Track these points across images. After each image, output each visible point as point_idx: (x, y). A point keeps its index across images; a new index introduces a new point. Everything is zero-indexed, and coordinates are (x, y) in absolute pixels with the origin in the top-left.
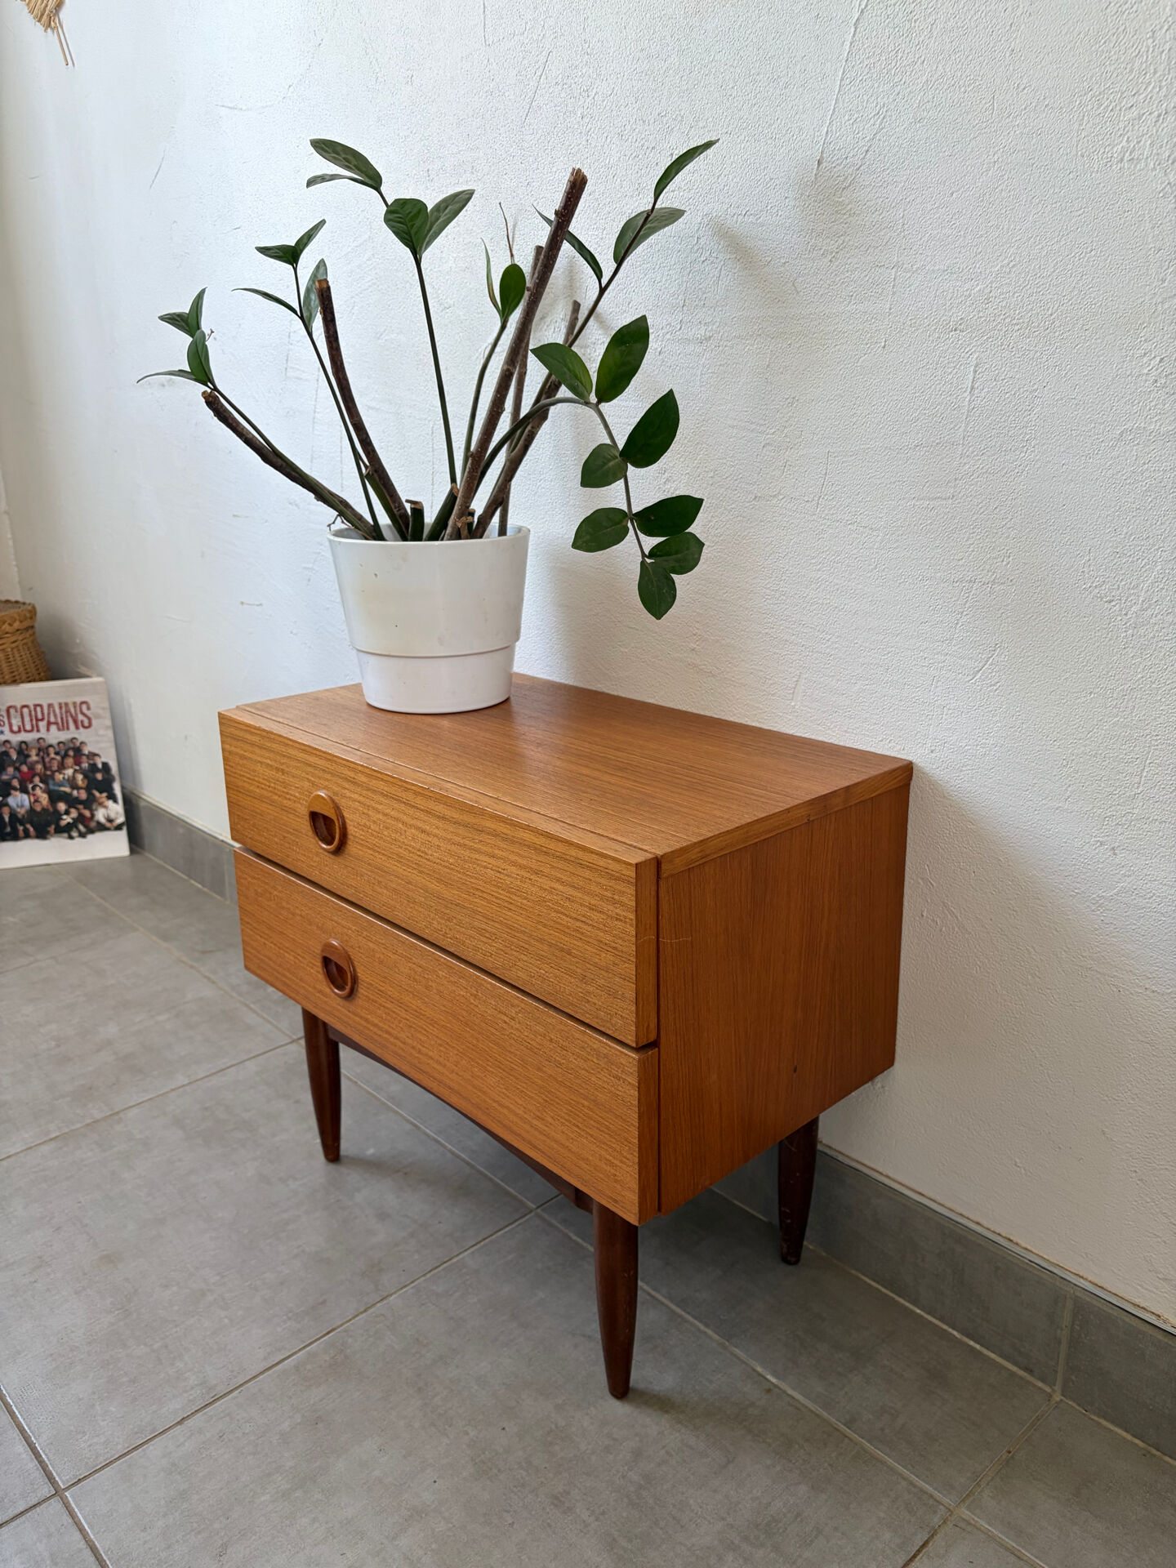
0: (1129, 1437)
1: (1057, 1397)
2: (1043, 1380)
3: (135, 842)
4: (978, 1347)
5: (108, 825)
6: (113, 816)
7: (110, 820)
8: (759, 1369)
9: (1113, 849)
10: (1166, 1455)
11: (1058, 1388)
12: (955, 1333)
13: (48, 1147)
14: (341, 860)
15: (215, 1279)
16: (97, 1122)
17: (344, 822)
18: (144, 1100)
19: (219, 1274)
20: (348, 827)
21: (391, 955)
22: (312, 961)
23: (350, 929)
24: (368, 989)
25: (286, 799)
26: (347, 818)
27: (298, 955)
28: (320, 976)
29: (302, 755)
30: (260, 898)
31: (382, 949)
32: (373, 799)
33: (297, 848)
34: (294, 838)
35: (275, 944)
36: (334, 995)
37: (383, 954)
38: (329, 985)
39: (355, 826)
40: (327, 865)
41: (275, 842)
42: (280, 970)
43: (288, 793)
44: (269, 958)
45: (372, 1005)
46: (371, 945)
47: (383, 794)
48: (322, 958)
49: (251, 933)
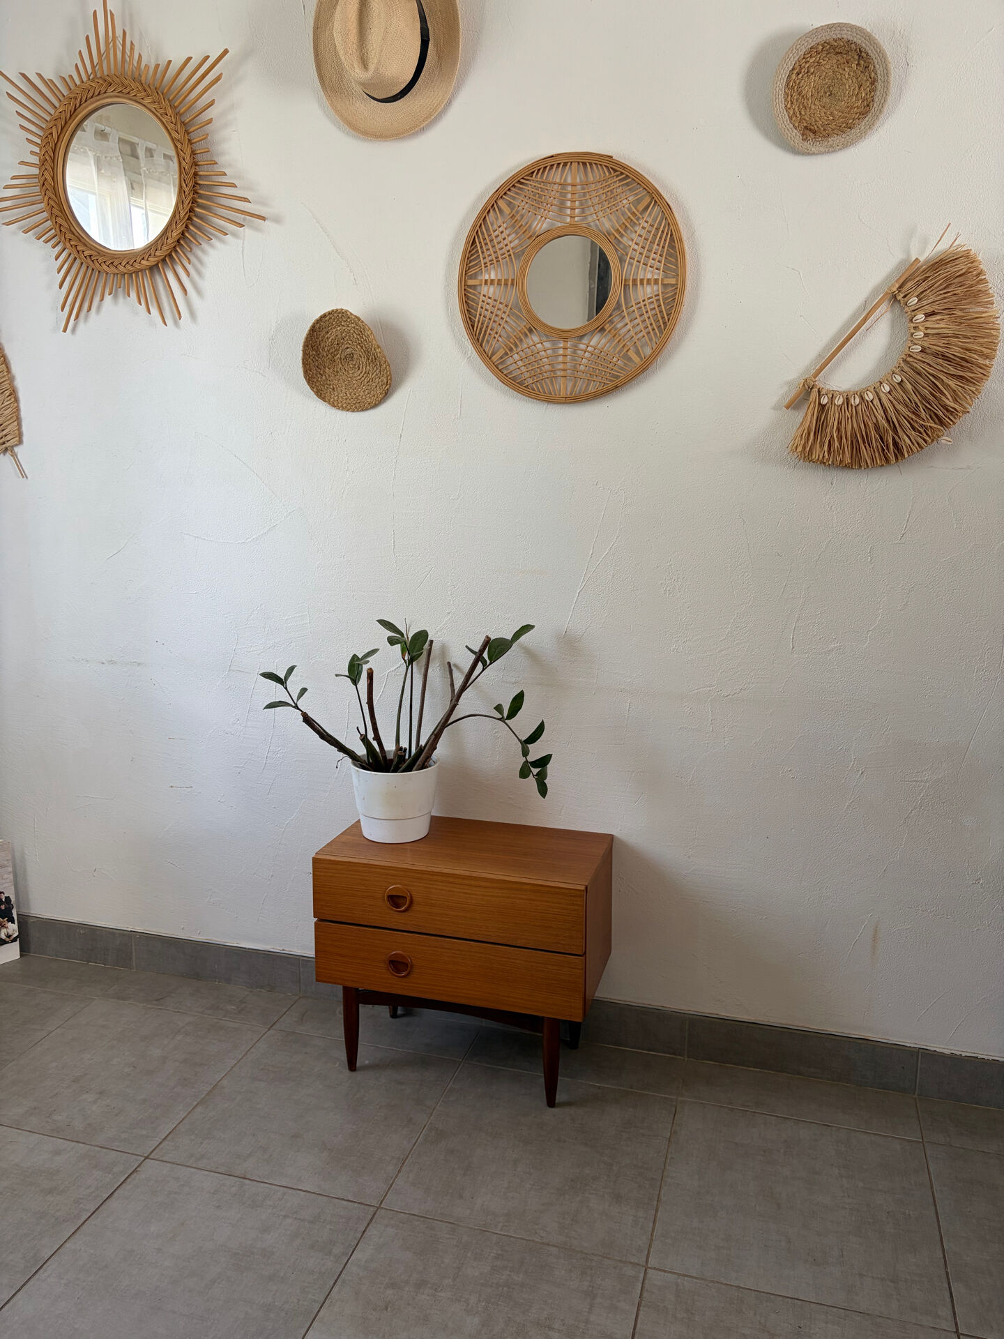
0: (714, 1063)
1: (686, 1059)
2: (679, 1055)
3: (23, 950)
4: (654, 1053)
5: (8, 939)
6: (10, 933)
7: (9, 936)
11: (686, 1056)
12: (644, 1052)
13: (199, 1109)
14: (406, 913)
15: (354, 1127)
16: (210, 1092)
17: (411, 897)
18: (223, 1075)
19: (354, 1125)
20: (413, 899)
21: (439, 950)
22: (377, 965)
23: (410, 944)
24: (421, 969)
25: (366, 892)
26: (413, 895)
27: (367, 964)
28: (383, 971)
29: (383, 871)
30: (336, 943)
31: (433, 949)
32: (433, 884)
33: (372, 914)
34: (370, 909)
35: (346, 963)
36: (393, 977)
37: (434, 951)
38: (391, 973)
39: (419, 897)
40: (395, 918)
41: (354, 913)
42: (349, 975)
43: (368, 889)
44: (340, 971)
45: (423, 976)
46: (425, 948)
47: (441, 881)
48: (389, 961)
49: (325, 962)
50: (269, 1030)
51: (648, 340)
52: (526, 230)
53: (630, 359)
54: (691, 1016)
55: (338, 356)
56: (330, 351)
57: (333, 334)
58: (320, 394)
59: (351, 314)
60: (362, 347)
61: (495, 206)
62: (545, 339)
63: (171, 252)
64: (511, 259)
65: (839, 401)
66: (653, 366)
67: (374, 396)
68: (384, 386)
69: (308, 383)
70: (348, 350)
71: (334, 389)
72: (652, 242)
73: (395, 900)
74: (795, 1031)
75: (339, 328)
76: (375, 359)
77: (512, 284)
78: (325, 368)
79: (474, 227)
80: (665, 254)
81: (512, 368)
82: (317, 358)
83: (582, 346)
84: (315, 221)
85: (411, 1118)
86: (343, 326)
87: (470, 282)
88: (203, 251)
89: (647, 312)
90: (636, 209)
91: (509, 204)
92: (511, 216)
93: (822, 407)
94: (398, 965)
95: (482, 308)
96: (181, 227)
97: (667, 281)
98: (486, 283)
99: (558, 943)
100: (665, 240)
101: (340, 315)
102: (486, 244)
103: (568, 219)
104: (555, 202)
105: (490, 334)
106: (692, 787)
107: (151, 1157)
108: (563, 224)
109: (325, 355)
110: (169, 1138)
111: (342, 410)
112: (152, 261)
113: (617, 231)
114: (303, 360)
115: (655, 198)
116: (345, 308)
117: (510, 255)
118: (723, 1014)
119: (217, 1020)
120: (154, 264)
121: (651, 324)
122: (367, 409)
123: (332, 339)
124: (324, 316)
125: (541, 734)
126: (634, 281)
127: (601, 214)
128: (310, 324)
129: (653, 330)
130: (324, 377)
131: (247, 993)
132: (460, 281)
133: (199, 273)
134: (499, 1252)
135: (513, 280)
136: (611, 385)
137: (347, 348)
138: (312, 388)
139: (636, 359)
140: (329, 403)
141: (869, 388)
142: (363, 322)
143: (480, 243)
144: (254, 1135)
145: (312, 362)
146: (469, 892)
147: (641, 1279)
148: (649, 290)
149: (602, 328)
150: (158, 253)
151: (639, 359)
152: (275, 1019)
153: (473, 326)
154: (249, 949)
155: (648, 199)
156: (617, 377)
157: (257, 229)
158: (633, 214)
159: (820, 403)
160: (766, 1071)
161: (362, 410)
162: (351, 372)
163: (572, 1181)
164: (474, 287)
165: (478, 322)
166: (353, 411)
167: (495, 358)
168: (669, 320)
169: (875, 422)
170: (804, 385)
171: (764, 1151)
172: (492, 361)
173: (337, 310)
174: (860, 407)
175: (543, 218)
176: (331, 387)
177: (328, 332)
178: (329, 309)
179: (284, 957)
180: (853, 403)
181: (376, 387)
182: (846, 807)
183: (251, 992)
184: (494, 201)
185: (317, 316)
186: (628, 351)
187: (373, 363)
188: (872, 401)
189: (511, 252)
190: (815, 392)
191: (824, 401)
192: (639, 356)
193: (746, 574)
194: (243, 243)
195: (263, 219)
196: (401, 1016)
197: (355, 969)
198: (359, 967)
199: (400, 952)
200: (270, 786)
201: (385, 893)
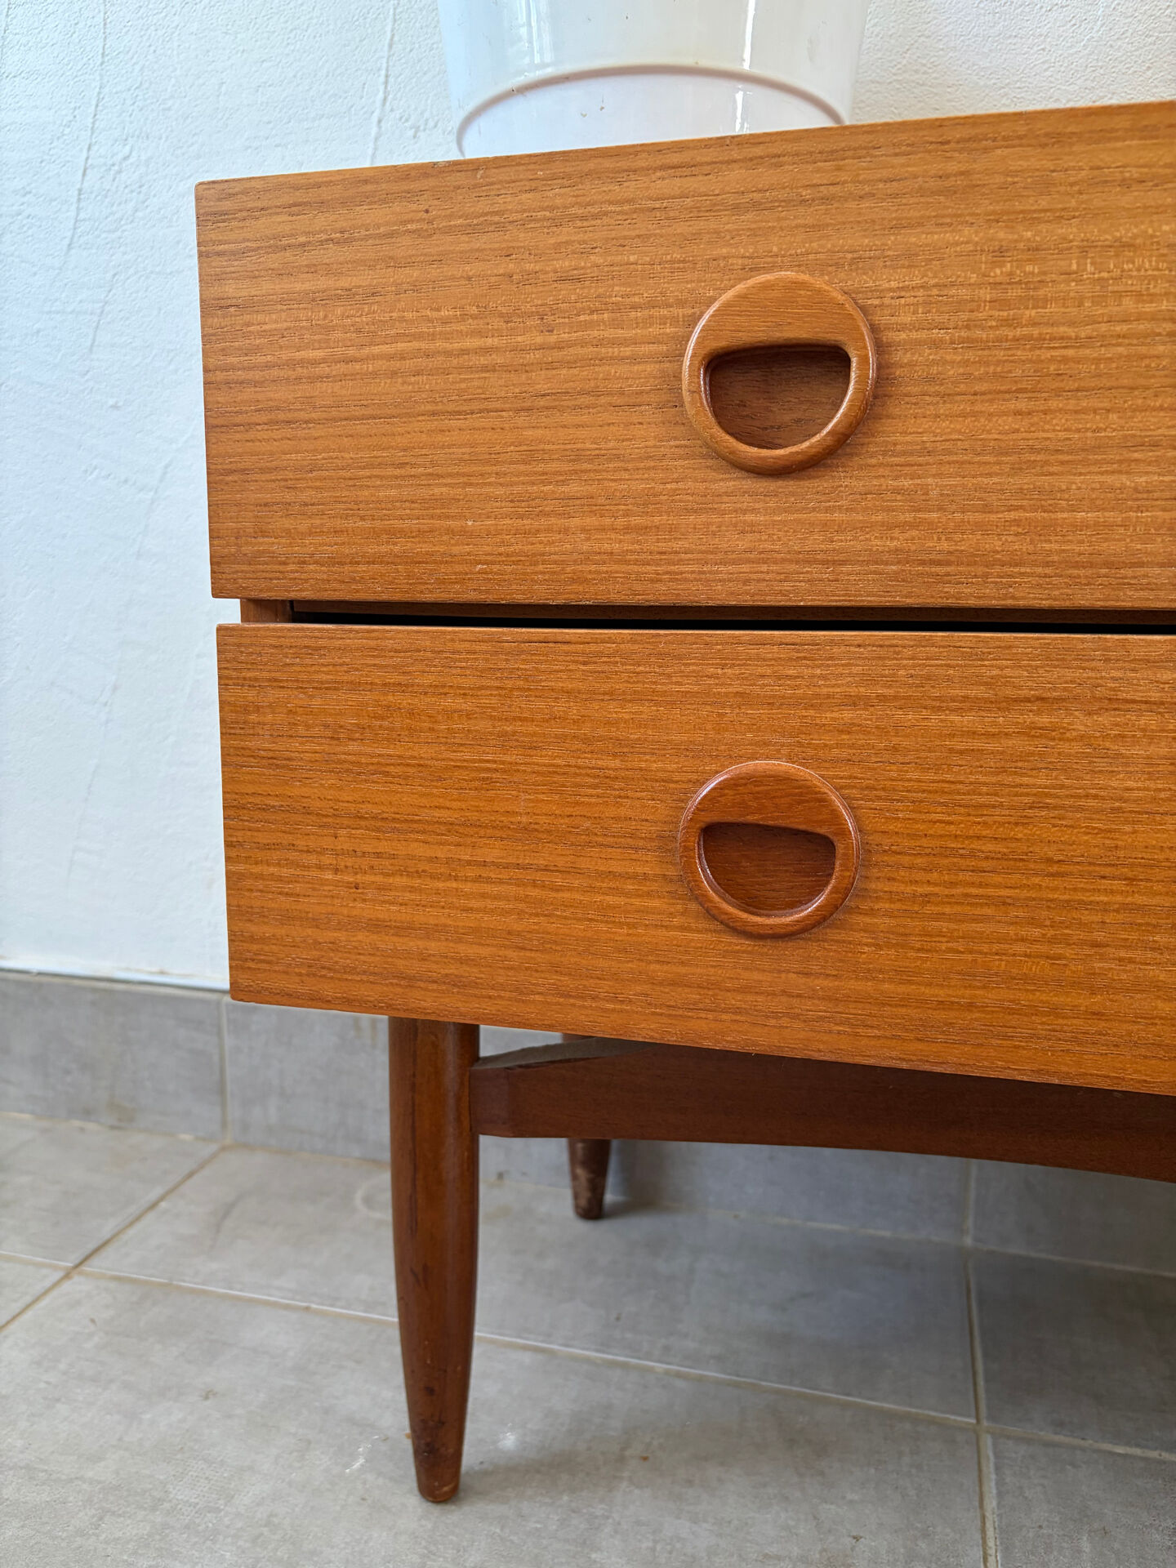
14: (842, 475)
20: (898, 356)
21: (1080, 723)
22: (616, 867)
23: (853, 702)
24: (927, 870)
25: (550, 366)
26: (903, 328)
27: (546, 869)
28: (655, 903)
29: (670, 185)
30: (353, 747)
31: (1030, 718)
32: (1061, 216)
33: (592, 521)
34: (574, 488)
35: (419, 874)
36: (728, 938)
37: (1030, 732)
38: (711, 914)
39: (936, 344)
40: (752, 528)
41: (464, 532)
42: (433, 946)
43: (559, 346)
44: (376, 926)
45: (939, 917)
46: (967, 720)
47: (1126, 184)
48: (694, 841)
49: (285, 872)
50: (67, 1276)
73: (750, 383)
94: (761, 853)
152: (107, 1230)
154: (40, 974)
196: (619, 1211)
197: (474, 904)
198: (495, 889)
199: (782, 766)
200: (96, 318)
201: (689, 352)
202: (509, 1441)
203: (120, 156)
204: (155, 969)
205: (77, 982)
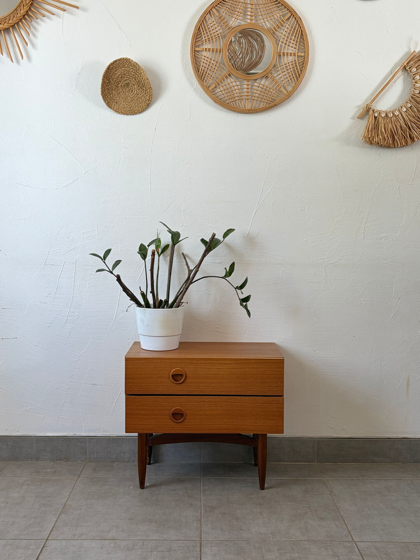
0: (330, 463)
1: (316, 464)
2: (312, 462)
4: (299, 463)
8: (276, 478)
9: (314, 351)
10: (337, 463)
11: (316, 462)
12: (293, 463)
13: (63, 516)
14: (183, 384)
15: (162, 511)
16: (63, 508)
17: (186, 374)
18: (66, 499)
19: (161, 510)
20: (187, 375)
21: (202, 403)
22: (165, 417)
23: (185, 402)
24: (191, 416)
25: (158, 374)
26: (187, 373)
27: (158, 418)
28: (168, 420)
29: (169, 361)
30: (139, 408)
31: (198, 403)
32: (199, 366)
33: (162, 387)
34: (161, 384)
35: (145, 419)
36: (175, 423)
37: (199, 404)
38: (173, 421)
39: (190, 374)
40: (176, 388)
41: (151, 388)
42: (147, 426)
43: (159, 373)
44: (141, 424)
45: (192, 420)
46: (194, 403)
47: (203, 364)
48: (172, 414)
49: (132, 420)
50: (78, 478)
51: (291, 82)
52: (227, 25)
53: (281, 92)
54: (318, 439)
55: (121, 84)
56: (116, 81)
57: (118, 73)
58: (109, 105)
59: (132, 61)
60: (136, 80)
61: (211, 11)
62: (236, 80)
63: (19, 22)
64: (219, 39)
65: (383, 115)
66: (292, 96)
67: (141, 107)
68: (147, 102)
69: (103, 98)
70: (126, 81)
71: (116, 103)
72: (292, 35)
73: (176, 377)
74: (371, 439)
75: (123, 69)
76: (143, 86)
77: (220, 51)
78: (112, 90)
79: (199, 21)
80: (299, 41)
81: (218, 94)
82: (109, 85)
83: (256, 84)
84: (107, 12)
85: (191, 504)
86: (126, 67)
87: (197, 49)
88: (37, 23)
89: (290, 69)
90: (283, 18)
91: (218, 11)
92: (219, 17)
93: (375, 117)
94: (177, 415)
95: (203, 63)
96: (26, 8)
97: (300, 54)
98: (206, 50)
99: (271, 391)
100: (299, 35)
101: (125, 61)
102: (206, 30)
103: (249, 21)
104: (242, 12)
105: (207, 76)
106: (316, 313)
107: (49, 538)
108: (246, 23)
109: (113, 83)
110: (54, 529)
111: (121, 114)
112: (6, 26)
113: (274, 28)
114: (102, 84)
115: (293, 14)
116: (129, 57)
117: (219, 37)
118: (335, 435)
119: (43, 477)
120: (8, 27)
121: (292, 75)
122: (136, 114)
123: (118, 75)
124: (116, 61)
125: (247, 283)
126: (283, 53)
127: (265, 20)
128: (108, 65)
129: (293, 77)
130: (111, 95)
131: (53, 464)
132: (192, 48)
133: (34, 35)
134: (279, 548)
135: (220, 49)
136: (273, 104)
137: (126, 80)
138: (105, 100)
139: (285, 92)
140: (114, 110)
141: (396, 109)
142: (139, 65)
143: (202, 29)
144: (106, 522)
145: (106, 86)
146: (220, 367)
147: (355, 546)
148: (291, 58)
149: (267, 76)
150: (10, 22)
151: (286, 92)
152: (79, 473)
153: (199, 71)
154: (52, 436)
155: (289, 14)
156: (274, 100)
157: (71, 13)
158: (282, 20)
159: (374, 116)
160: (358, 464)
161: (133, 114)
162: (127, 93)
163: (295, 516)
164: (198, 51)
165: (202, 70)
166: (128, 115)
167: (210, 88)
168: (301, 73)
169: (400, 125)
170: (366, 107)
171: (378, 492)
172: (209, 90)
173: (124, 58)
174: (393, 118)
175: (236, 19)
176: (115, 101)
177: (116, 71)
178: (119, 58)
179: (78, 438)
180: (390, 116)
181: (142, 102)
182: (391, 317)
183: (54, 463)
184: (210, 9)
185: (112, 61)
186: (280, 87)
187: (142, 89)
188: (398, 116)
189: (220, 35)
190: (371, 112)
191: (376, 115)
192: (287, 90)
193: (340, 201)
194: (63, 21)
195: (78, 8)
196: (153, 464)
197: (151, 422)
198: (153, 420)
199: (179, 408)
200: (69, 333)
201: (171, 374)
202: (148, 484)
203: (75, 311)
204: (74, 434)
205: (60, 437)
